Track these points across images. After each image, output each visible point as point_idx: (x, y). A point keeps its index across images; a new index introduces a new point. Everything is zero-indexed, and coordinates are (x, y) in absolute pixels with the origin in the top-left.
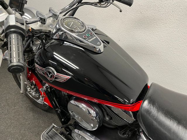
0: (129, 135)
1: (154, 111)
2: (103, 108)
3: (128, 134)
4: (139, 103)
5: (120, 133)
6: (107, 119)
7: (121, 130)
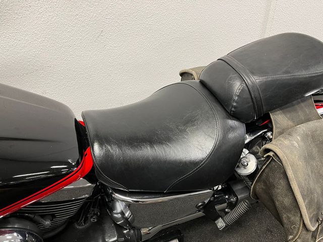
0: (97, 214)
1: (115, 151)
2: (27, 213)
3: (94, 214)
4: (86, 154)
5: (79, 225)
6: (47, 223)
7: (78, 220)
